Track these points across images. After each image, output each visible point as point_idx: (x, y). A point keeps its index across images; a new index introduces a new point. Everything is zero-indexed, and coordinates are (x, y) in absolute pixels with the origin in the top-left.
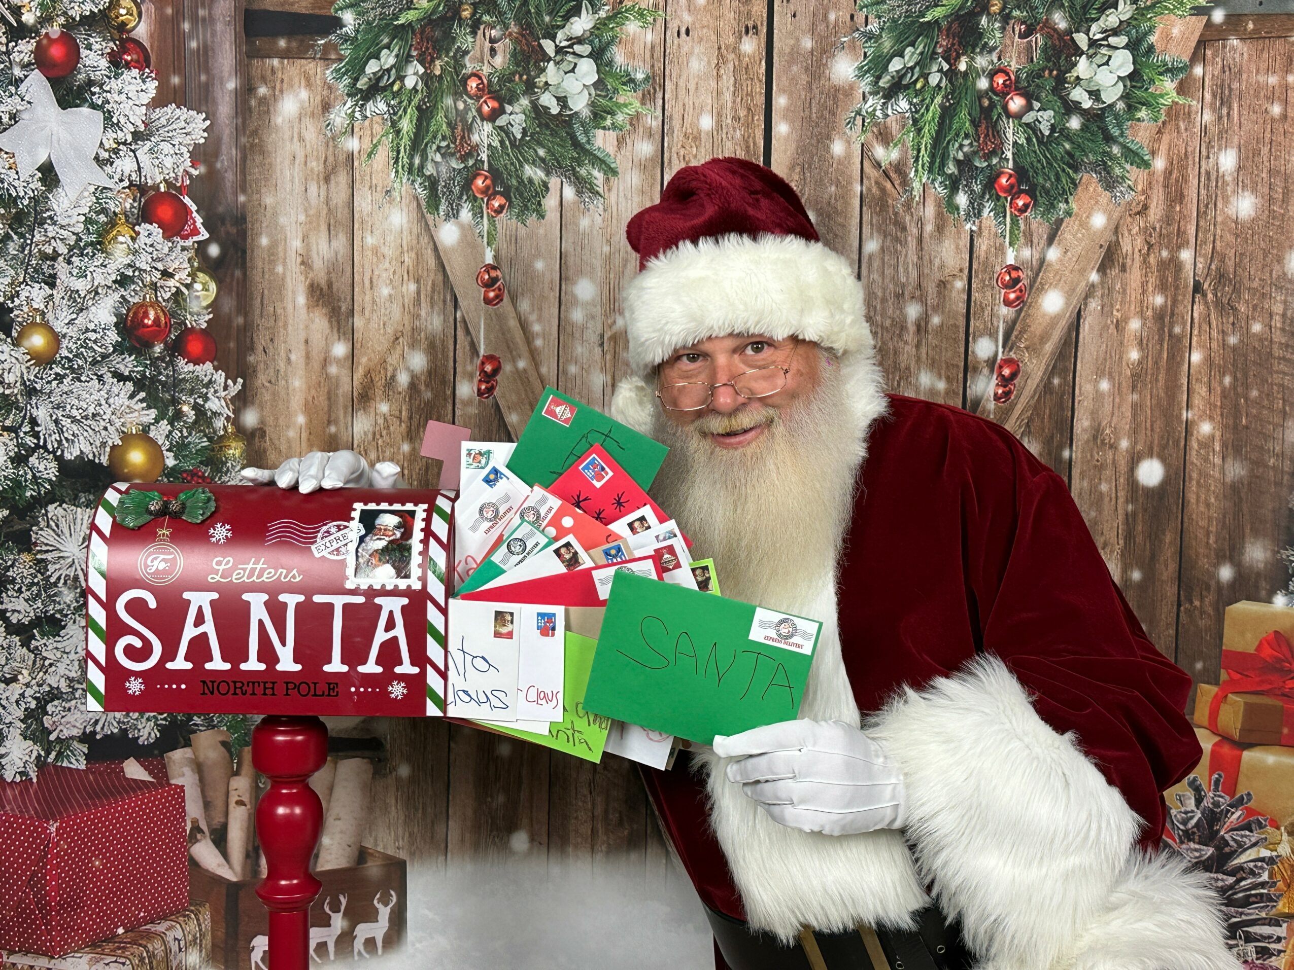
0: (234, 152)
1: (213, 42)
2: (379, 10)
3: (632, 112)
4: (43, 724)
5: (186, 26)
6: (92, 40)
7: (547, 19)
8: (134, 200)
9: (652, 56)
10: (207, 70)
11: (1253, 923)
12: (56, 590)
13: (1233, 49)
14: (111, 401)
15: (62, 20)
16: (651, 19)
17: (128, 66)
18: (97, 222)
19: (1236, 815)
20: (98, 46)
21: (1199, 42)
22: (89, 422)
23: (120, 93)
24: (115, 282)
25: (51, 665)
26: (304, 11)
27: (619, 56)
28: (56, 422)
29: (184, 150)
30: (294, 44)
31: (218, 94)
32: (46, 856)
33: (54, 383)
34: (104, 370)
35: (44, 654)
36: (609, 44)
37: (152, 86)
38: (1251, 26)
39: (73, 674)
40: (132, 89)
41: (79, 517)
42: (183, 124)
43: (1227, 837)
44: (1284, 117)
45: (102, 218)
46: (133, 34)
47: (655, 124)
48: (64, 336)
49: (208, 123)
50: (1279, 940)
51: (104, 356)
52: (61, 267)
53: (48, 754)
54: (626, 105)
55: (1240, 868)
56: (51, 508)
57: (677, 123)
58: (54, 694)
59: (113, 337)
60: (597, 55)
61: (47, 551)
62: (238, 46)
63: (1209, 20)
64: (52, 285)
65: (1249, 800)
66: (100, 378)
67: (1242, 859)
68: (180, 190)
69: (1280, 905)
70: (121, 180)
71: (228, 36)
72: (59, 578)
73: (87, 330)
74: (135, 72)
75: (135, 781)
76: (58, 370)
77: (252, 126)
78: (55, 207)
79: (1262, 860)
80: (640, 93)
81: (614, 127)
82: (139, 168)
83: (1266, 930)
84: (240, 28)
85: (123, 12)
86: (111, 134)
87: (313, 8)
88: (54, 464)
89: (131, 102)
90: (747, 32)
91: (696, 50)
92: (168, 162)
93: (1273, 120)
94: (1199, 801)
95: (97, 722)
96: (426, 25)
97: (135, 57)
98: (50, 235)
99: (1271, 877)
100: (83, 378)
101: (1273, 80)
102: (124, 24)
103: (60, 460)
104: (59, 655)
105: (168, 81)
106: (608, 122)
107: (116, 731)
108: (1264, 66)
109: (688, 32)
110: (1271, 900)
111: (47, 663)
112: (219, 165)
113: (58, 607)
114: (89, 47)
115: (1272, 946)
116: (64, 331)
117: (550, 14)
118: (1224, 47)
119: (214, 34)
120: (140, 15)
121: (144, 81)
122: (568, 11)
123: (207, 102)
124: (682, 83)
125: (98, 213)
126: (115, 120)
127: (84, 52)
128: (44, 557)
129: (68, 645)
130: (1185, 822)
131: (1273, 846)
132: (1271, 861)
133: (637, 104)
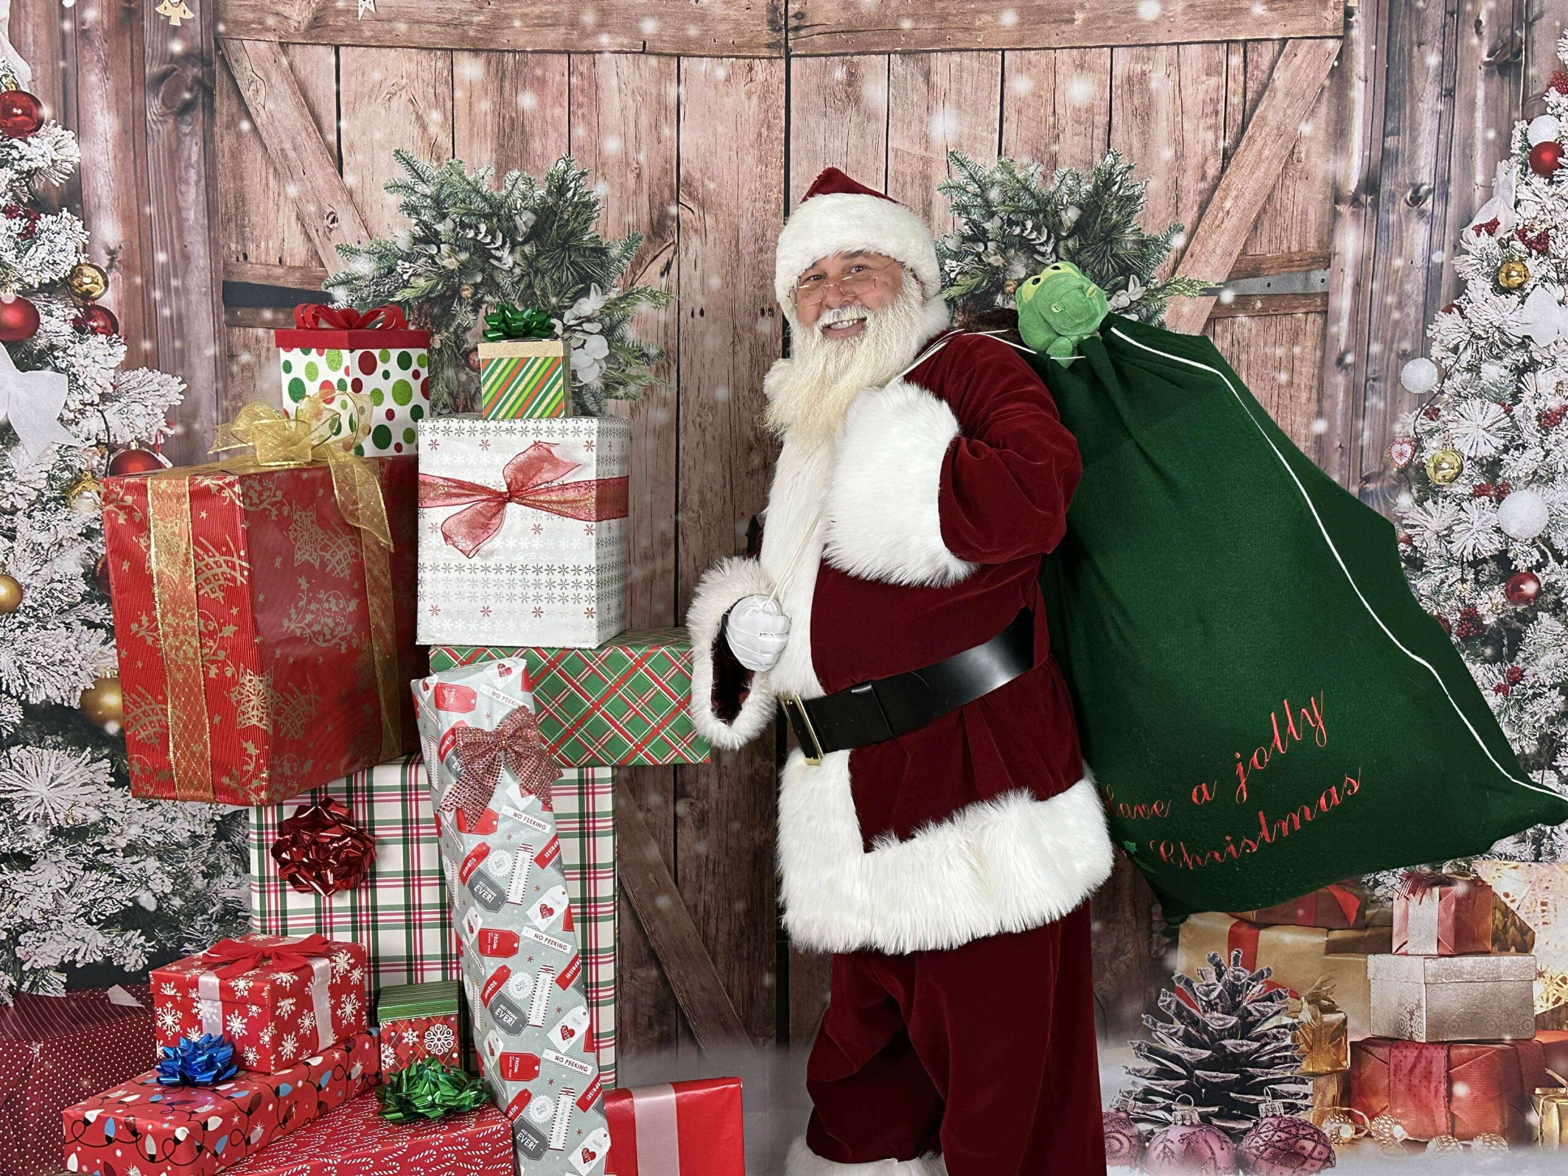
0: (214, 414)
1: (188, 310)
2: (373, 288)
3: (646, 383)
4: (14, 954)
5: (157, 295)
6: (52, 307)
7: (554, 300)
8: (102, 457)
9: (666, 334)
10: (182, 337)
11: (1279, 1081)
12: (24, 827)
13: (1243, 325)
14: (81, 647)
15: (17, 286)
16: (664, 301)
17: (94, 331)
18: (60, 479)
19: (1258, 988)
20: (59, 313)
21: (1209, 319)
22: (56, 668)
23: (86, 357)
24: (80, 535)
25: (22, 898)
26: (290, 286)
27: (630, 333)
28: (20, 668)
29: (158, 411)
30: (281, 316)
31: (195, 360)
32: (27, 1077)
33: (18, 631)
34: (71, 619)
35: (14, 887)
36: (620, 322)
37: (121, 351)
38: (1259, 305)
39: (46, 907)
40: (99, 354)
41: (46, 759)
42: (156, 387)
43: (1250, 1007)
44: (1291, 383)
45: (67, 475)
46: (98, 303)
47: (671, 395)
48: (28, 587)
49: (184, 386)
50: (1306, 1096)
51: (72, 606)
52: (20, 520)
53: (20, 984)
54: (639, 377)
55: (1265, 1035)
56: (13, 750)
57: (692, 394)
58: (27, 926)
59: (81, 586)
60: (608, 332)
61: (11, 791)
62: (216, 315)
63: (1218, 300)
64: (12, 538)
65: (1269, 974)
66: (68, 626)
67: (1267, 1026)
68: (155, 448)
69: (1304, 1065)
70: (88, 439)
71: (204, 306)
72: (28, 816)
73: (52, 581)
74: (102, 338)
75: (121, 1007)
76: (22, 619)
77: (235, 390)
78: (14, 464)
79: (1285, 1026)
80: (654, 367)
81: (627, 396)
82: (107, 428)
83: (1292, 1088)
84: (218, 297)
85: (86, 280)
86: (76, 396)
87: (302, 283)
88: (19, 708)
89: (97, 366)
90: (763, 314)
91: (711, 329)
92: (141, 423)
93: (1280, 386)
94: (1220, 976)
95: (76, 952)
96: (423, 303)
97: (102, 323)
98: (8, 490)
99: (1293, 1040)
100: (49, 626)
101: (1280, 352)
102: (88, 292)
103: (25, 705)
104: (30, 888)
105: (138, 347)
106: (621, 392)
107: (99, 959)
108: (1271, 340)
109: (702, 313)
110: (1295, 1061)
111: (17, 896)
112: (197, 426)
113: (26, 844)
114: (50, 313)
115: (1299, 1102)
116: (28, 581)
117: (557, 296)
118: (1233, 323)
119: (188, 303)
120: (106, 284)
121: (111, 346)
122: (576, 293)
123: (183, 367)
124: (696, 360)
125: (62, 470)
126: (80, 382)
127: (43, 318)
128: (8, 796)
129: (41, 879)
130: (1207, 994)
131: (1295, 1014)
132: (1293, 1027)
133: (651, 376)
